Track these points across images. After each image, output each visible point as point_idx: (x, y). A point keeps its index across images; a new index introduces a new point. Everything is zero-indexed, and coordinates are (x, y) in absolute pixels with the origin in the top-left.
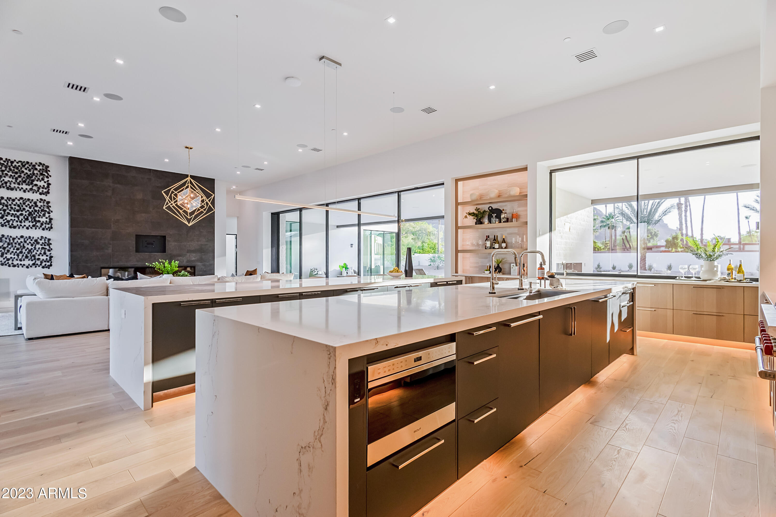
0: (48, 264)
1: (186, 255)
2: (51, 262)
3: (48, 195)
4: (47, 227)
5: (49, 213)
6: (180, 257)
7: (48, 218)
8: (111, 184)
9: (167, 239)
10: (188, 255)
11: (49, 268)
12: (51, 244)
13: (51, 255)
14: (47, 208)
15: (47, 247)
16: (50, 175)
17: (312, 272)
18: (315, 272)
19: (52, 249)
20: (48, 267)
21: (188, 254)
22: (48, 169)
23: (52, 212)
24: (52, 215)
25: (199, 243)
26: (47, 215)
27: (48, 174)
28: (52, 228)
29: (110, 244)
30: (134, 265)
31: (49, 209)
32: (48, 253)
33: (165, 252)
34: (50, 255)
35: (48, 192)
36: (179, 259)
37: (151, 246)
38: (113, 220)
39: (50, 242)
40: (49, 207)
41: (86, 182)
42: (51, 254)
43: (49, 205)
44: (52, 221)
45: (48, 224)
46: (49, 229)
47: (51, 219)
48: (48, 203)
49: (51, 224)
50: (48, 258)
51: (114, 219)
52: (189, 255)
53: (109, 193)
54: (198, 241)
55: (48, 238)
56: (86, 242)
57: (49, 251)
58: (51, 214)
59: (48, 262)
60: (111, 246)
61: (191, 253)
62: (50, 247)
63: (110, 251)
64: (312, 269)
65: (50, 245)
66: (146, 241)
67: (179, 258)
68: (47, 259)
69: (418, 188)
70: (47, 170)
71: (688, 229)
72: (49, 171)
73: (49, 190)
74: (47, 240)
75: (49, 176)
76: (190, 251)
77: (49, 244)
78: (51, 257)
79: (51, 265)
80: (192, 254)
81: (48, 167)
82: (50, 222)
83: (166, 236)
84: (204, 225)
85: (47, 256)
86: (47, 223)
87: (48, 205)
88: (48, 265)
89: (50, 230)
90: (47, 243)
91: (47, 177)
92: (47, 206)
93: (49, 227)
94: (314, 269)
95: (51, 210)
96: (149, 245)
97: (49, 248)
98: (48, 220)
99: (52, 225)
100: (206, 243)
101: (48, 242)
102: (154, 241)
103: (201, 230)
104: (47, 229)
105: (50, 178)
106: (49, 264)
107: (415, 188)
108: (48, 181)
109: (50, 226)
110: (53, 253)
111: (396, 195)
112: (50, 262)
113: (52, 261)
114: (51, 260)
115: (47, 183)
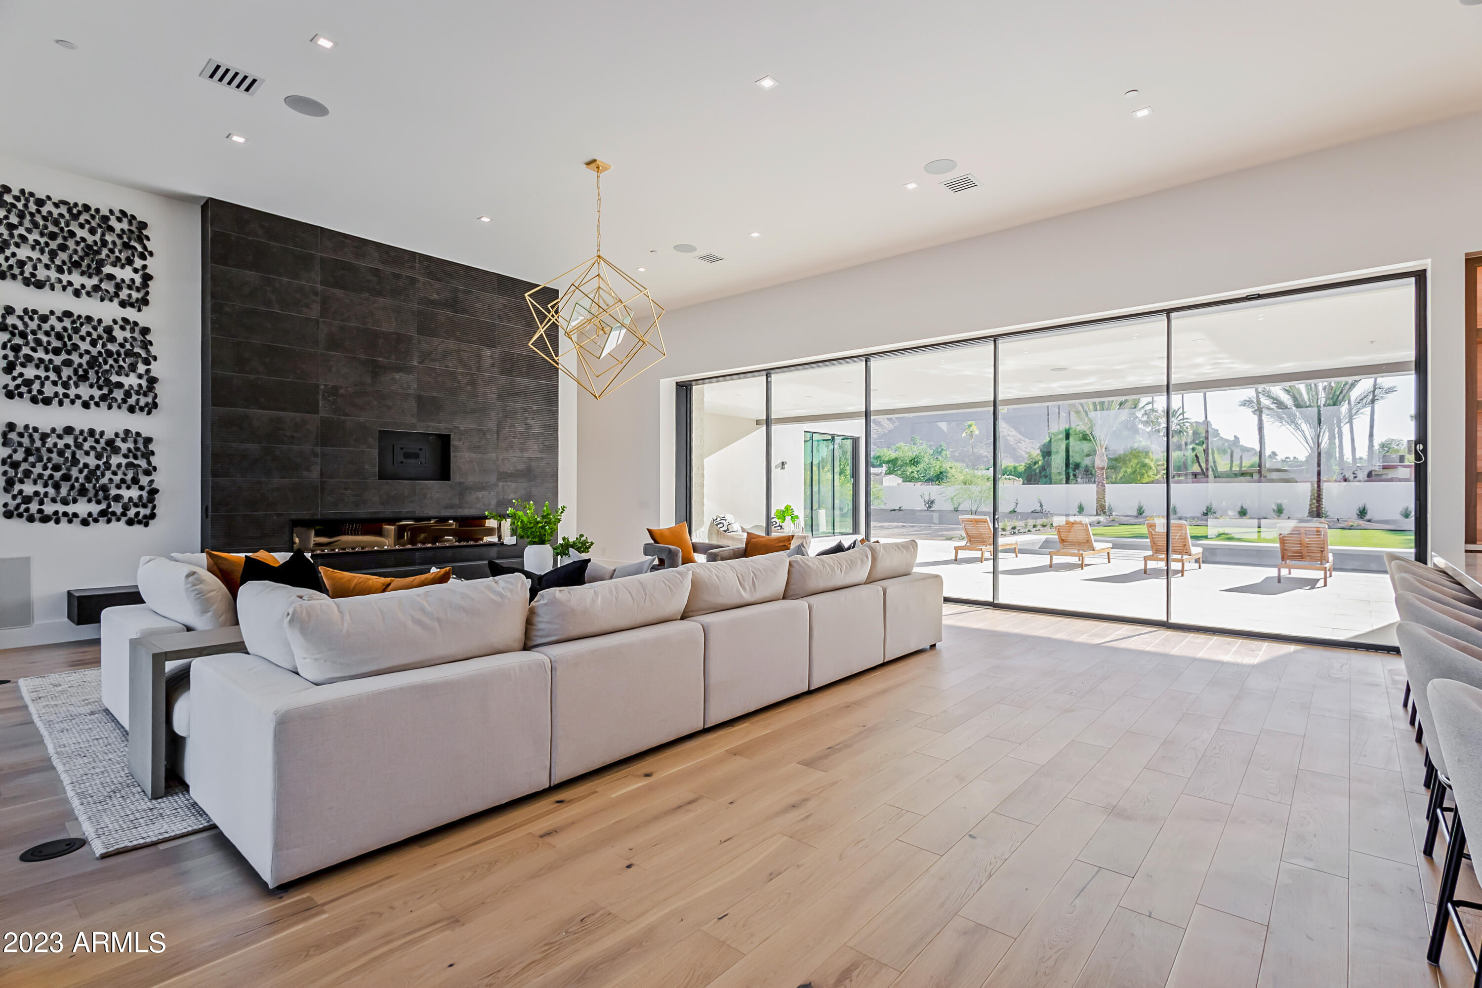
0: (144, 512)
1: (496, 485)
2: (154, 507)
3: (144, 308)
4: (142, 403)
5: (147, 362)
6: (483, 493)
7: (145, 377)
8: (319, 287)
9: (454, 442)
10: (500, 487)
11: (146, 525)
12: (153, 453)
13: (153, 486)
14: (142, 348)
15: (143, 463)
16: (149, 250)
17: (717, 525)
18: (724, 526)
19: (155, 469)
20: (144, 521)
21: (500, 484)
22: (145, 232)
23: (155, 359)
24: (156, 369)
25: (526, 455)
26: (141, 368)
27: (145, 248)
28: (155, 405)
29: (316, 455)
30: (376, 513)
31: (148, 352)
32: (144, 480)
33: (449, 480)
34: (150, 486)
35: (145, 302)
36: (481, 496)
37: (413, 461)
38: (323, 387)
39: (151, 447)
40: (146, 344)
41: (252, 276)
42: (152, 481)
43: (148, 337)
44: (154, 385)
45: (145, 395)
46: (146, 409)
47: (152, 381)
48: (145, 331)
49: (153, 394)
50: (145, 494)
51: (325, 385)
52: (503, 486)
53: (314, 312)
54: (522, 450)
55: (143, 436)
56: (253, 447)
57: (147, 473)
58: (154, 366)
59: (145, 506)
60: (319, 460)
61: (506, 481)
62: (149, 463)
63: (315, 474)
64: (717, 519)
65: (152, 459)
66: (402, 449)
67: (480, 493)
68: (141, 497)
69: (1259, 297)
70: (142, 233)
71: (1343, 436)
72: (148, 239)
73: (147, 293)
74: (140, 441)
75: (146, 253)
76: (505, 476)
77: (148, 455)
78: (153, 492)
79: (153, 516)
80: (510, 484)
81: (143, 225)
82: (151, 388)
83: (449, 436)
84: (535, 408)
85: (141, 488)
86: (142, 392)
87: (145, 338)
88: (145, 517)
89: (149, 413)
90: (142, 449)
91: (143, 257)
92: (142, 341)
93: (147, 404)
94: (721, 520)
95: (153, 354)
96: (409, 460)
97: (147, 466)
98: (144, 383)
99: (156, 396)
100: (539, 455)
101: (146, 447)
102: (421, 447)
103: (529, 421)
104: (142, 409)
105: (149, 261)
106: (147, 511)
107: (1247, 296)
108: (145, 267)
109: (149, 399)
110: (160, 480)
111: (1163, 320)
112: (150, 505)
113: (155, 503)
114: (154, 499)
115: (141, 273)
